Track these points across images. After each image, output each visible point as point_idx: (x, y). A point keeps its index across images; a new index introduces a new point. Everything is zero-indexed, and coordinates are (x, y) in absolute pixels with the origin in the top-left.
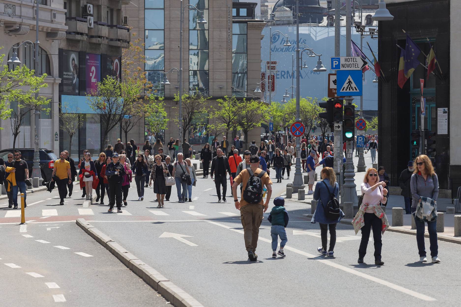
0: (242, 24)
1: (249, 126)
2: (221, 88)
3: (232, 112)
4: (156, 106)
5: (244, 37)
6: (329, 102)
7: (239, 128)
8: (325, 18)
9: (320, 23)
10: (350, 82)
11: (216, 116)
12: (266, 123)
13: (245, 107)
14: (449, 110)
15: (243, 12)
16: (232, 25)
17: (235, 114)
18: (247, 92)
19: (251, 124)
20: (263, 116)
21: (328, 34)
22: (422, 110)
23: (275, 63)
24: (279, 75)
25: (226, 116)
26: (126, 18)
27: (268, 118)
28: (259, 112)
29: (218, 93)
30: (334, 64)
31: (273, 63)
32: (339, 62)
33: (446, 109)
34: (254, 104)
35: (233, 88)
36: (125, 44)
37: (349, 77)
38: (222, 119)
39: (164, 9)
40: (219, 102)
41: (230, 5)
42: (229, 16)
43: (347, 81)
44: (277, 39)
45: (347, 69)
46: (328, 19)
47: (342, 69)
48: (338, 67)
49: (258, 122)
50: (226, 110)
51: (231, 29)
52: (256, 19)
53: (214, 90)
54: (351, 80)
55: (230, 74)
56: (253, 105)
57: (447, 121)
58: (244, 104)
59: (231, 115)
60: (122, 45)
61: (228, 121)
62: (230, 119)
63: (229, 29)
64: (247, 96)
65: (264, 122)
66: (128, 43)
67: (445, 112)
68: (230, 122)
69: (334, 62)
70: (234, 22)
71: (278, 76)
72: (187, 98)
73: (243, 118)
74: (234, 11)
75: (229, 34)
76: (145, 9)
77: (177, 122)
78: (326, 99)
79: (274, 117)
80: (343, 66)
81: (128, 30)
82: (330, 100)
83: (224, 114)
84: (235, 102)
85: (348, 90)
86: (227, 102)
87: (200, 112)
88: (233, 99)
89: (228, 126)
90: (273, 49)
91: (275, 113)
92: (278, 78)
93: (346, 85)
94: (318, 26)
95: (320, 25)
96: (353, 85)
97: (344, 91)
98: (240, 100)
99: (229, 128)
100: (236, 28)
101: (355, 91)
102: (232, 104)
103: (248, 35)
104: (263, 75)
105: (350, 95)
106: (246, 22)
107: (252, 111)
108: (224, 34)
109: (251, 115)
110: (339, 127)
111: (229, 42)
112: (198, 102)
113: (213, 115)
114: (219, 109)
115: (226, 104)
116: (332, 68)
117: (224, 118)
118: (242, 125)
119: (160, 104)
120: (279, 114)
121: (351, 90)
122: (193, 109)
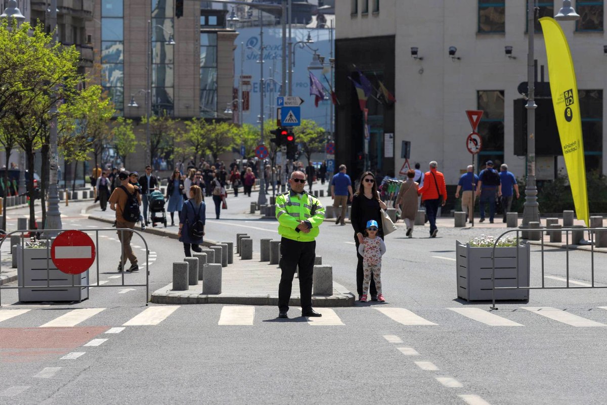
0: (211, 35)
1: (218, 150)
2: (187, 108)
3: (201, 135)
4: (125, 129)
5: (214, 48)
6: (278, 130)
7: (208, 152)
8: (314, 18)
9: (307, 23)
10: (291, 115)
11: (184, 139)
12: (237, 147)
13: (214, 130)
14: (394, 135)
15: (213, 20)
16: (200, 36)
17: (203, 136)
18: (217, 111)
19: (221, 148)
20: (233, 140)
21: (318, 38)
22: (366, 135)
23: (250, 77)
24: (257, 88)
25: (195, 139)
26: (89, 36)
27: (239, 141)
28: (230, 135)
29: (184, 113)
30: (279, 102)
31: (247, 77)
32: (283, 100)
33: (392, 134)
34: (224, 126)
35: (201, 108)
36: (89, 64)
37: (291, 112)
38: (190, 142)
39: (123, 18)
40: (187, 125)
41: (198, 13)
42: (197, 26)
43: (289, 114)
44: (254, 43)
45: (289, 105)
46: (317, 19)
47: (285, 105)
48: (282, 104)
49: (228, 146)
50: (194, 133)
51: (198, 41)
52: (228, 29)
53: (179, 110)
54: (292, 114)
55: (198, 92)
56: (223, 128)
57: (392, 145)
58: (213, 126)
59: (200, 137)
60: (87, 65)
61: (196, 144)
62: (198, 142)
63: (197, 40)
64: (217, 116)
65: (235, 146)
66: (92, 62)
67: (391, 137)
68: (198, 145)
69: (279, 100)
70: (202, 32)
71: (256, 90)
72: (154, 120)
73: (212, 141)
74: (203, 19)
75: (197, 46)
76: (101, 17)
77: (144, 145)
78: (276, 128)
79: (245, 141)
80: (286, 103)
81: (92, 48)
82: (279, 128)
83: (192, 137)
84: (204, 125)
85: (290, 122)
86: (195, 124)
87: (168, 135)
88: (202, 121)
89: (197, 149)
90: (250, 56)
91: (246, 137)
92: (257, 92)
93: (288, 118)
94: (306, 28)
95: (308, 26)
96: (294, 118)
97: (287, 122)
98: (209, 121)
99: (197, 152)
100: (205, 39)
101: (295, 122)
102: (201, 127)
103: (218, 47)
104: (235, 91)
105: (291, 125)
106: (216, 32)
107: (222, 134)
108: (191, 47)
109: (220, 138)
110: (285, 149)
111: (197, 55)
112: (166, 125)
113: (181, 138)
114: (186, 131)
115: (194, 127)
116: (278, 105)
117: (192, 141)
118: (211, 148)
119: (128, 127)
120: (251, 137)
121: (292, 122)
122: (161, 132)
